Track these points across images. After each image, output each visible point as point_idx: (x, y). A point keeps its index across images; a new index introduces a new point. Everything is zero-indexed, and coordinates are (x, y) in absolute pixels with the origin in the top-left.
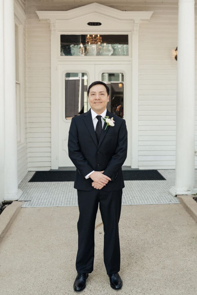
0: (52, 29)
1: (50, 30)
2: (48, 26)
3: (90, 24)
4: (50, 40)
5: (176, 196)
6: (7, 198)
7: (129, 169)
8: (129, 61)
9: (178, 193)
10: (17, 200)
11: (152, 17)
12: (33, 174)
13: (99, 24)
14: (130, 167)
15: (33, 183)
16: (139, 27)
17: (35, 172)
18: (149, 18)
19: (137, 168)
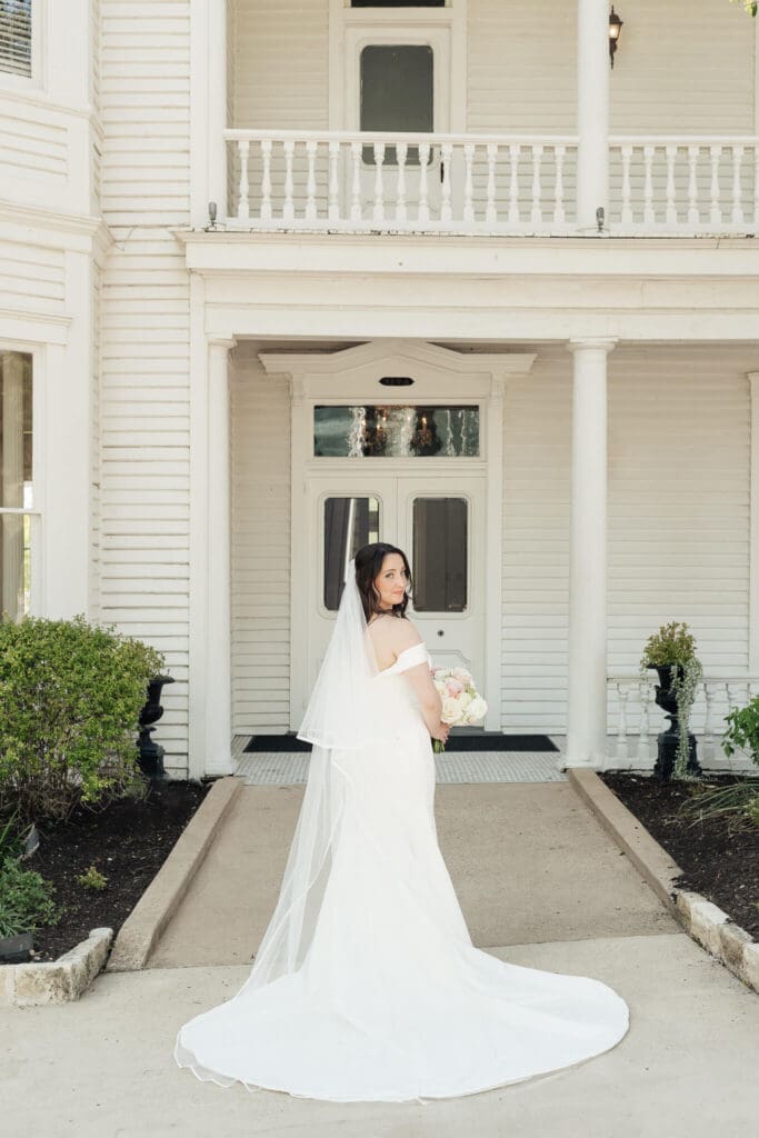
0: (296, 394)
1: (291, 397)
2: (286, 385)
3: (386, 381)
4: (290, 420)
5: (565, 770)
6: (211, 771)
7: (479, 733)
8: (482, 469)
9: (568, 765)
10: (232, 775)
11: (533, 367)
12: (247, 741)
13: (407, 382)
14: (482, 728)
15: (255, 754)
16: (506, 388)
17: (249, 739)
18: (527, 369)
19: (499, 730)
